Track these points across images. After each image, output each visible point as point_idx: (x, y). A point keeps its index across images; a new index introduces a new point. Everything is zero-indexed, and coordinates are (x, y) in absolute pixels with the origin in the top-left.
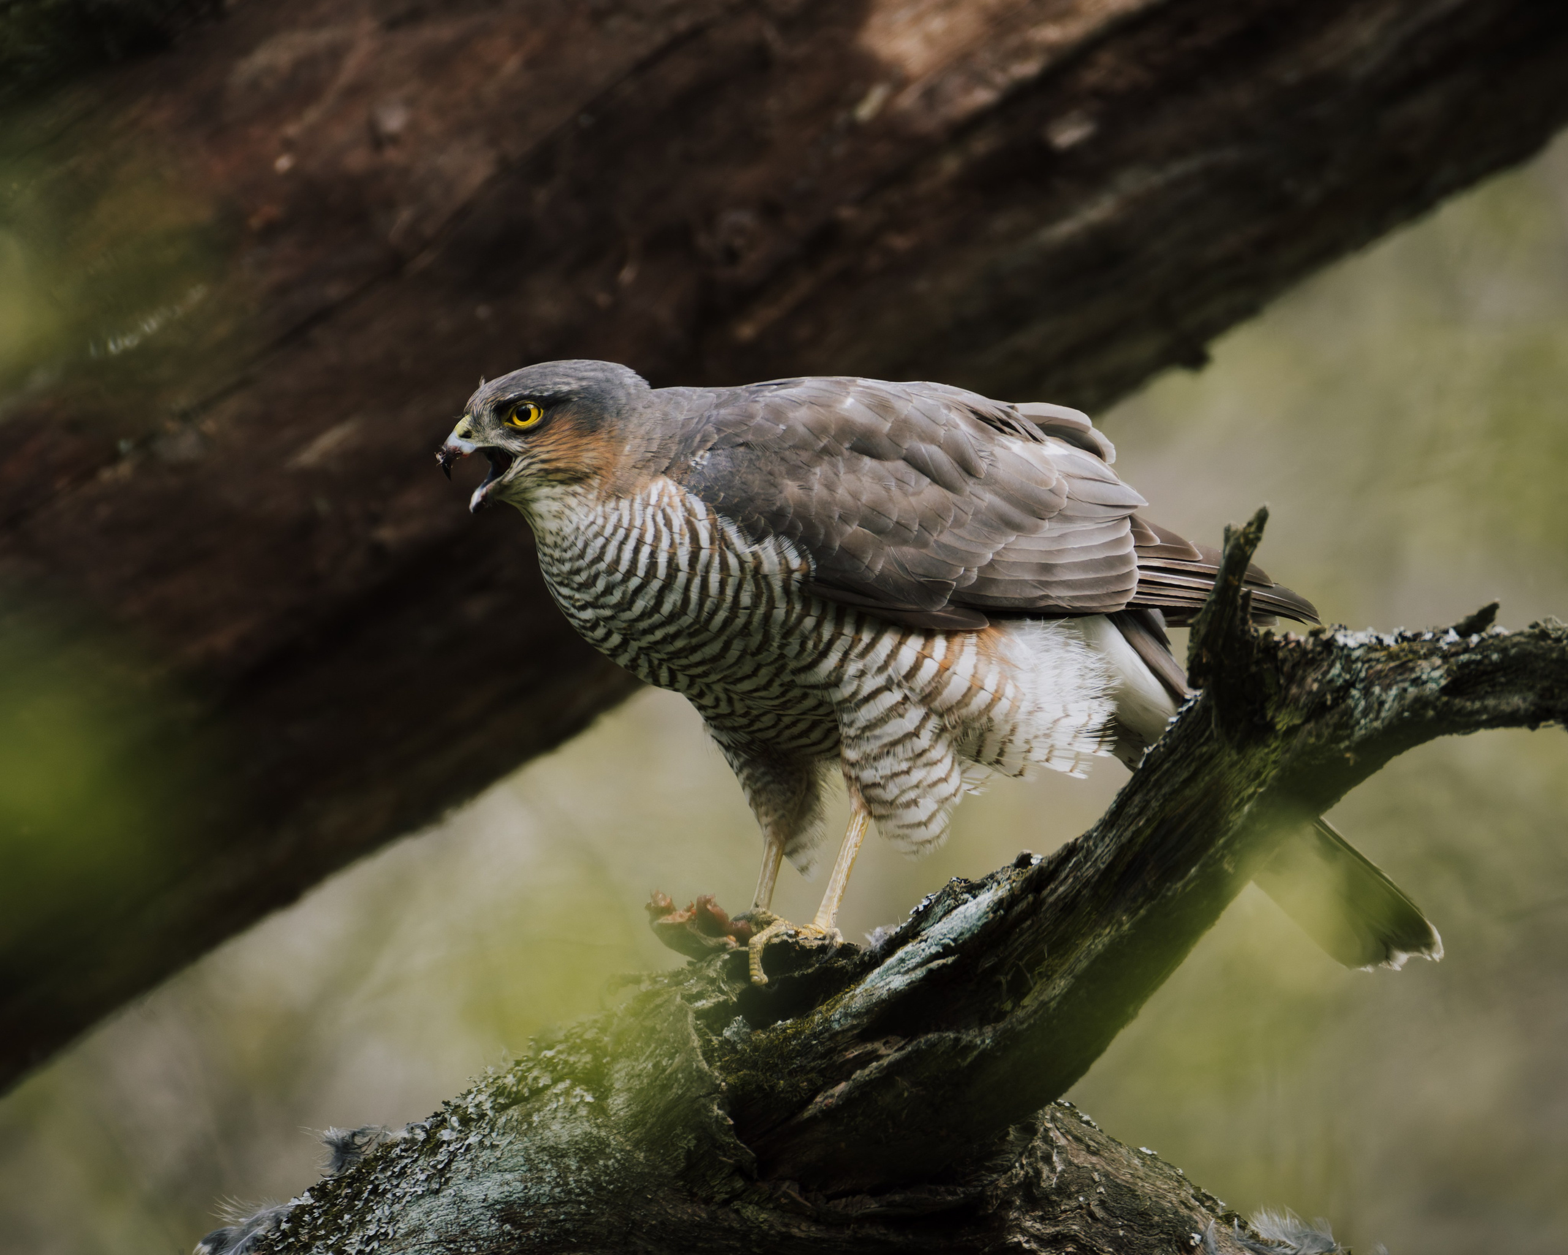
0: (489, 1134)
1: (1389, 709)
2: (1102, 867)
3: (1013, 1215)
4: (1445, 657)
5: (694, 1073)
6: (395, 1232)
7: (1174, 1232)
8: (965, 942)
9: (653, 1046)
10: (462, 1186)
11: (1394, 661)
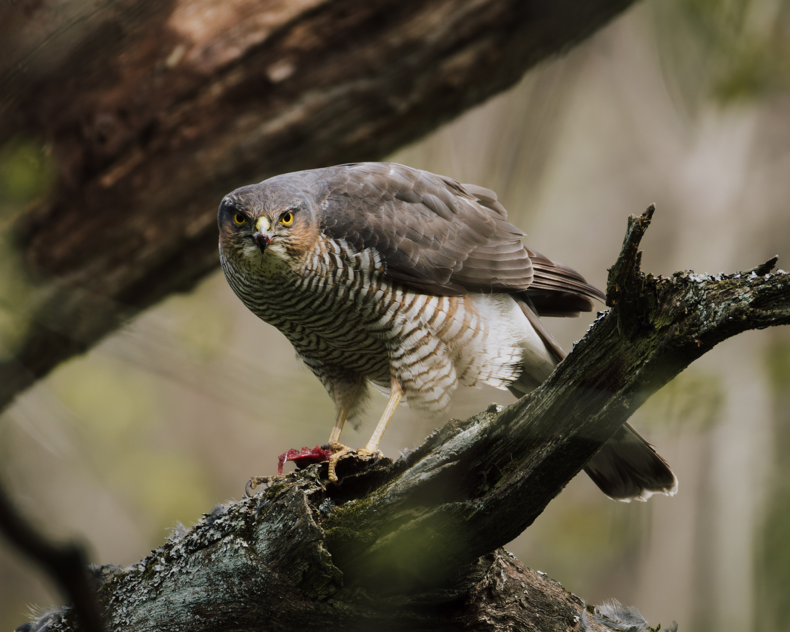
0: (185, 566)
1: (721, 315)
2: (547, 408)
3: (482, 605)
4: (751, 286)
5: (309, 529)
6: (130, 622)
7: (566, 615)
8: (463, 453)
9: (283, 514)
10: (170, 595)
11: (722, 289)
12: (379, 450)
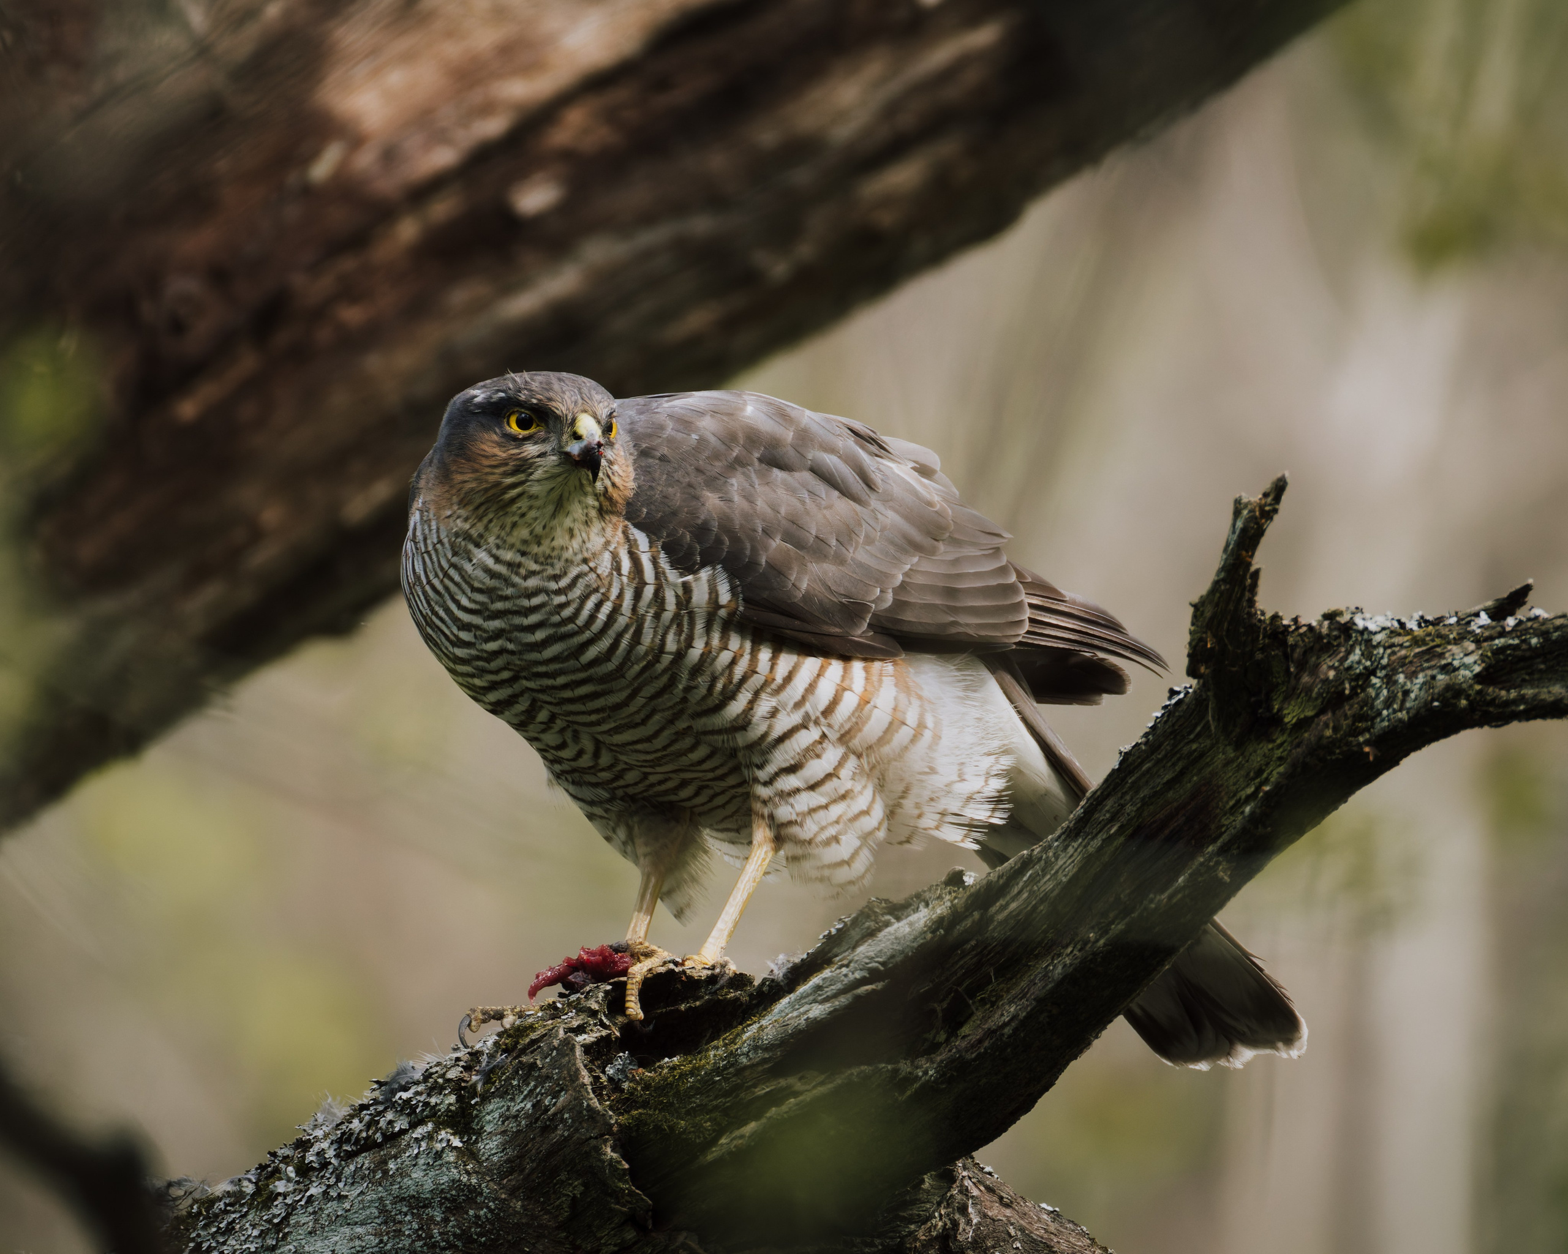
0: (336, 1183)
1: (1416, 699)
4: (1478, 641)
5: (585, 1112)
8: (896, 965)
9: (533, 1084)
10: (304, 1241)
11: (1419, 646)
12: (726, 958)
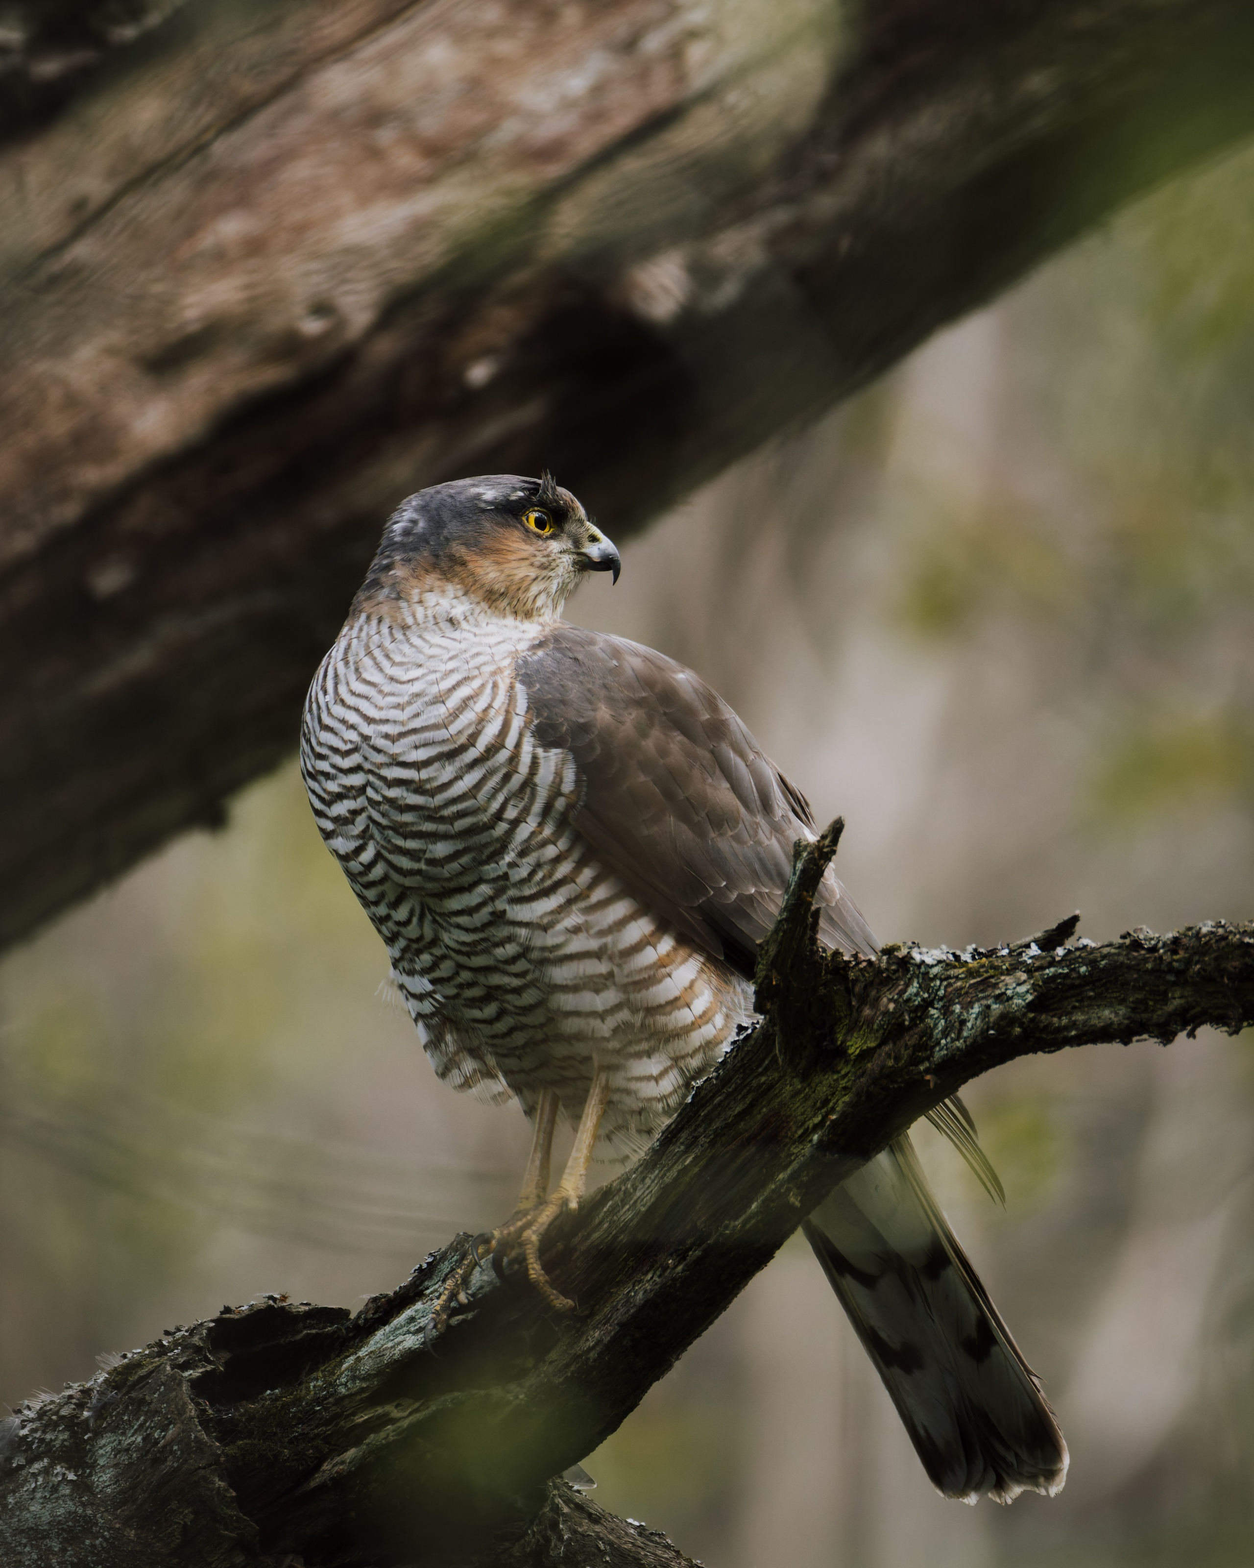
1: (971, 1028)
2: (643, 1209)
4: (1030, 971)
5: (193, 1444)
8: (485, 1296)
9: (142, 1418)
11: (974, 978)
